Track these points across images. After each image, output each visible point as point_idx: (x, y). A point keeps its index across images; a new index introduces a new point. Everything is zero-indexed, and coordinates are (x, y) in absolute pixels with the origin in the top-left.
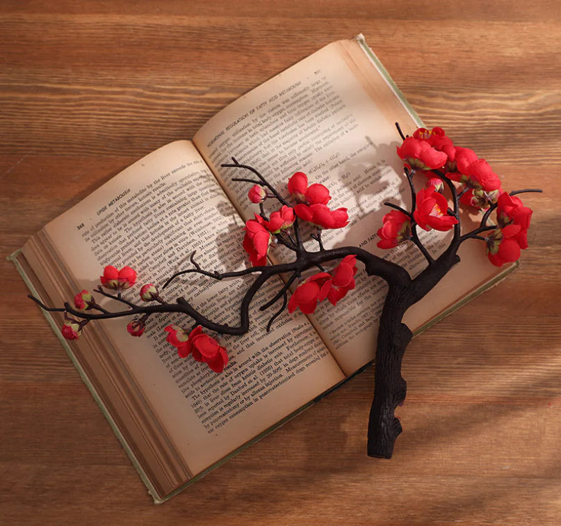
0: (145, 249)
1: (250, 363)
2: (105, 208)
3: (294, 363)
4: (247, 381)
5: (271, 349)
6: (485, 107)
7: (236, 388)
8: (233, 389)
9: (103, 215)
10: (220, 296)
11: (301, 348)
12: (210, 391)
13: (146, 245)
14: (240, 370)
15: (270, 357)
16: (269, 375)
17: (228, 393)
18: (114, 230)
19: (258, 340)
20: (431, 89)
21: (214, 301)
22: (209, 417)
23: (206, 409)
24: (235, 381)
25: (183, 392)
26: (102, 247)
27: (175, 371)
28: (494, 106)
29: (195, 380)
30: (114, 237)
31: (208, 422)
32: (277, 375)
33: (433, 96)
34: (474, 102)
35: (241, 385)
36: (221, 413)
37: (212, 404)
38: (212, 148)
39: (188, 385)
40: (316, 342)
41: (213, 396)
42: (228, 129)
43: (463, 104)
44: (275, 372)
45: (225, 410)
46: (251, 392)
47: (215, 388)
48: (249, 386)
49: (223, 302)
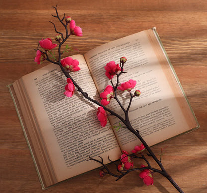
0: (58, 93)
1: (88, 144)
2: (46, 74)
3: (105, 148)
4: (85, 151)
5: (97, 141)
6: (194, 44)
7: (81, 152)
8: (80, 153)
9: (45, 76)
10: (82, 116)
11: (109, 142)
12: (71, 151)
13: (58, 91)
14: (84, 146)
15: (96, 143)
16: (94, 151)
17: (77, 154)
18: (48, 83)
19: (93, 136)
20: (173, 38)
21: (79, 117)
22: (69, 161)
23: (68, 158)
24: (81, 150)
25: (61, 149)
26: (42, 88)
27: (59, 141)
28: (197, 44)
29: (66, 146)
30: (47, 85)
31: (68, 163)
32: (98, 151)
33: (174, 40)
34: (189, 42)
35: (83, 152)
36: (73, 161)
37: (71, 157)
38: (91, 60)
39: (63, 147)
40: (115, 141)
41: (72, 153)
42: (99, 54)
43: (185, 43)
44: (97, 149)
45: (75, 160)
46: (86, 155)
47: (73, 150)
48: (86, 153)
49: (83, 119)
